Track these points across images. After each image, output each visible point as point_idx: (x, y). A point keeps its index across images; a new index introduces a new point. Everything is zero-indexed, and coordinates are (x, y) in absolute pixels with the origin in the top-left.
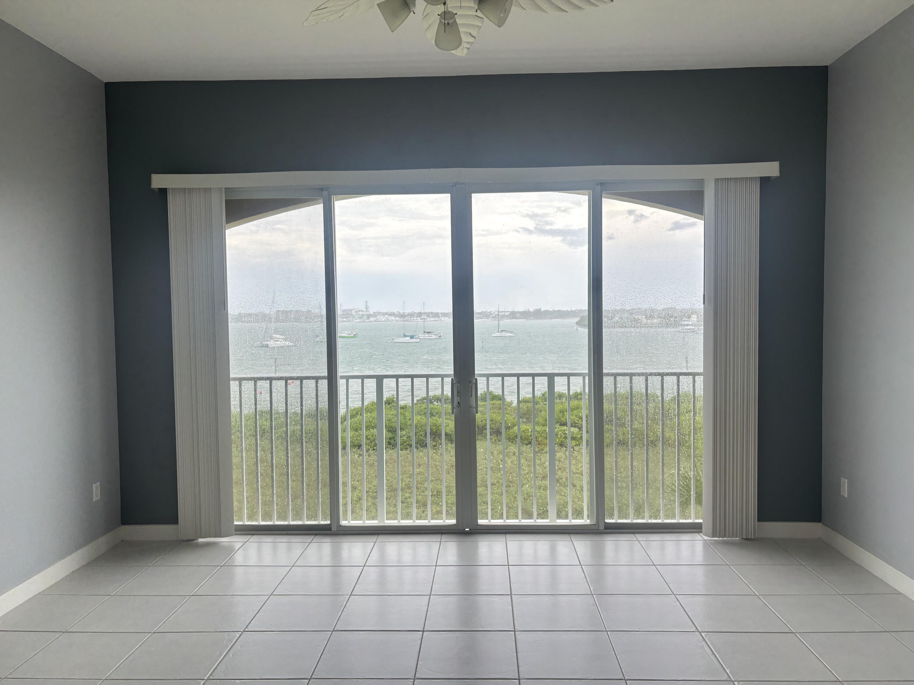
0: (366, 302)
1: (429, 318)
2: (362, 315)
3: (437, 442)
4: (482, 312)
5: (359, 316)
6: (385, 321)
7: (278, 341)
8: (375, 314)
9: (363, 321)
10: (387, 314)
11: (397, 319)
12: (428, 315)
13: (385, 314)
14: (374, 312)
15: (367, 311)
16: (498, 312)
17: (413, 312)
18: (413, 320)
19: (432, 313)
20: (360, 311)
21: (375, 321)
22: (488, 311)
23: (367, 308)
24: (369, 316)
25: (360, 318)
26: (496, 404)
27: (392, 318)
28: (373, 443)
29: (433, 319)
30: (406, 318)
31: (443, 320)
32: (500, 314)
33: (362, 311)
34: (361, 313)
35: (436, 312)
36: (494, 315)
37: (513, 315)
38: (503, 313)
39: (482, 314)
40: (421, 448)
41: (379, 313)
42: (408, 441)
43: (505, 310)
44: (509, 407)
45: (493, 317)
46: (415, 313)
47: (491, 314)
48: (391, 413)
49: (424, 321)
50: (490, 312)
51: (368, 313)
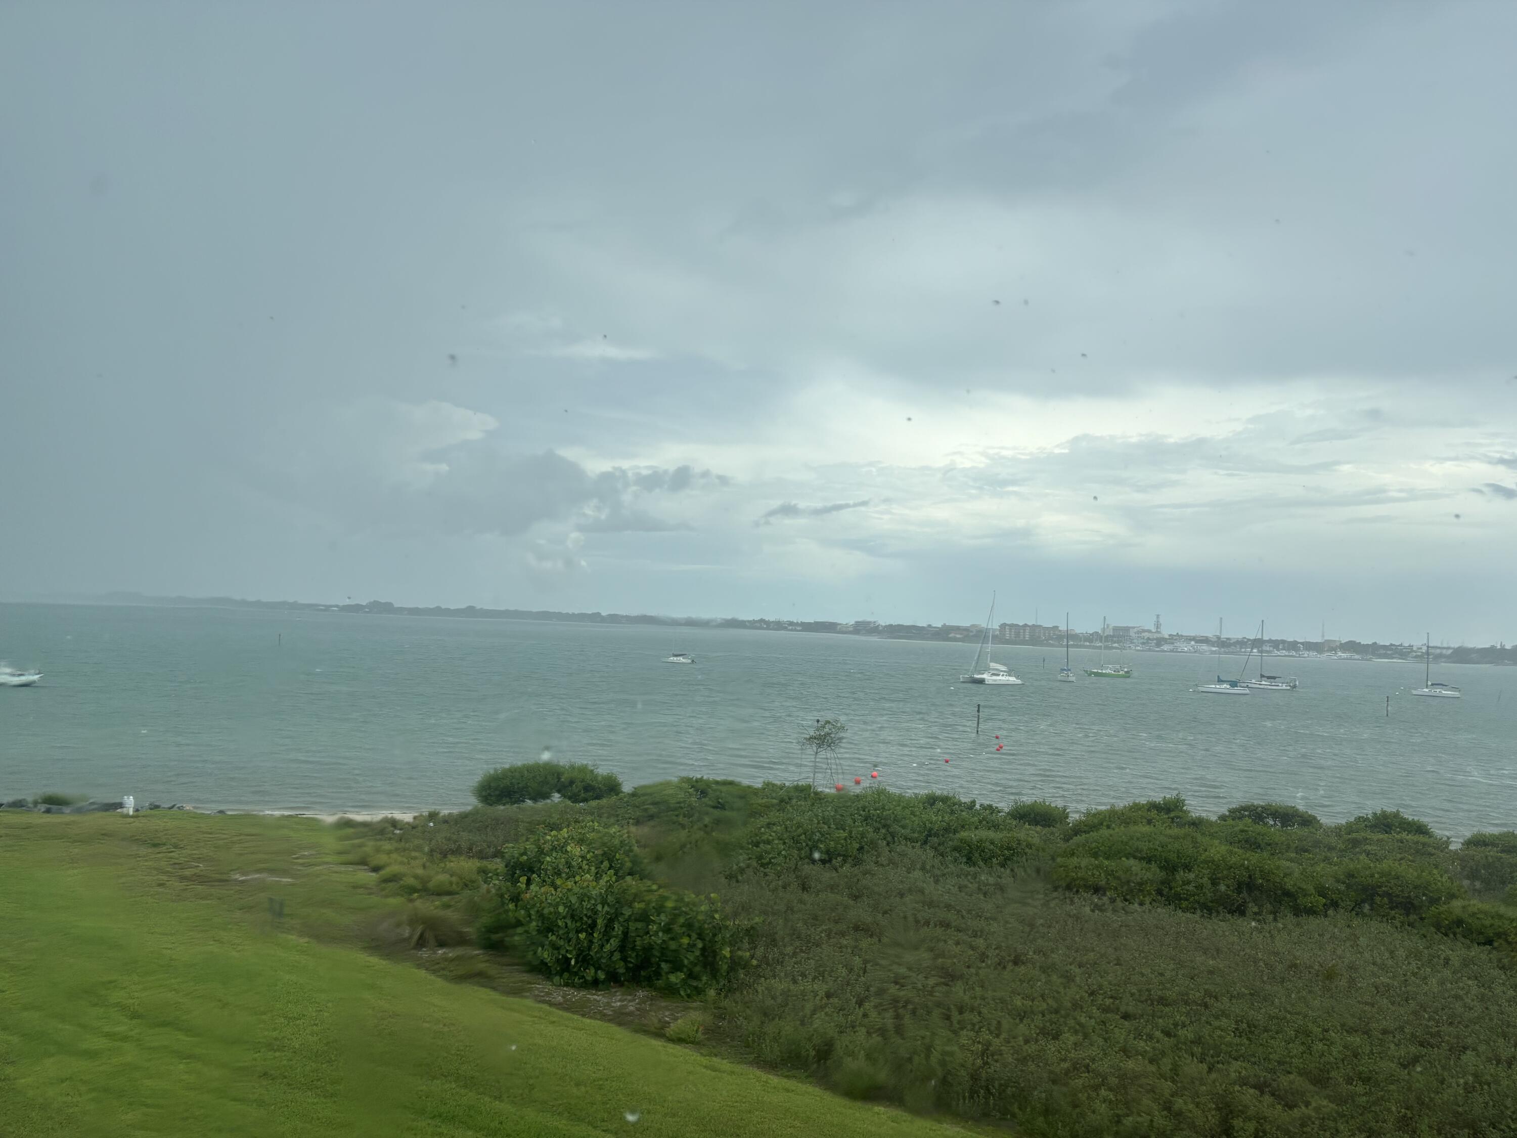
0: (1158, 616)
1: (1278, 650)
2: (1149, 639)
3: (1262, 906)
4: (1391, 645)
5: (1142, 641)
6: (1189, 652)
7: (998, 675)
8: (1172, 639)
9: (1149, 650)
10: (1193, 639)
11: (1214, 649)
12: (1276, 644)
13: (1191, 640)
14: (1170, 635)
15: (1157, 632)
16: (1428, 647)
17: (1245, 638)
18: (1245, 652)
19: (1283, 642)
20: (1144, 631)
21: (1172, 651)
22: (1406, 645)
23: (1158, 625)
24: (1160, 641)
25: (1143, 643)
26: (1407, 841)
27: (1204, 648)
28: (1125, 888)
29: (1284, 652)
30: (1232, 649)
31: (1306, 655)
32: (1431, 651)
33: (1149, 631)
34: (1146, 635)
35: (1291, 639)
36: (1420, 654)
37: (1462, 655)
38: (1438, 651)
39: (1392, 650)
40: (1227, 915)
41: (1179, 637)
42: (1198, 895)
43: (1442, 643)
44: (1442, 851)
45: (1416, 657)
46: (1249, 640)
47: (1413, 651)
48: (1169, 832)
49: (1262, 656)
50: (1410, 646)
51: (1158, 636)
